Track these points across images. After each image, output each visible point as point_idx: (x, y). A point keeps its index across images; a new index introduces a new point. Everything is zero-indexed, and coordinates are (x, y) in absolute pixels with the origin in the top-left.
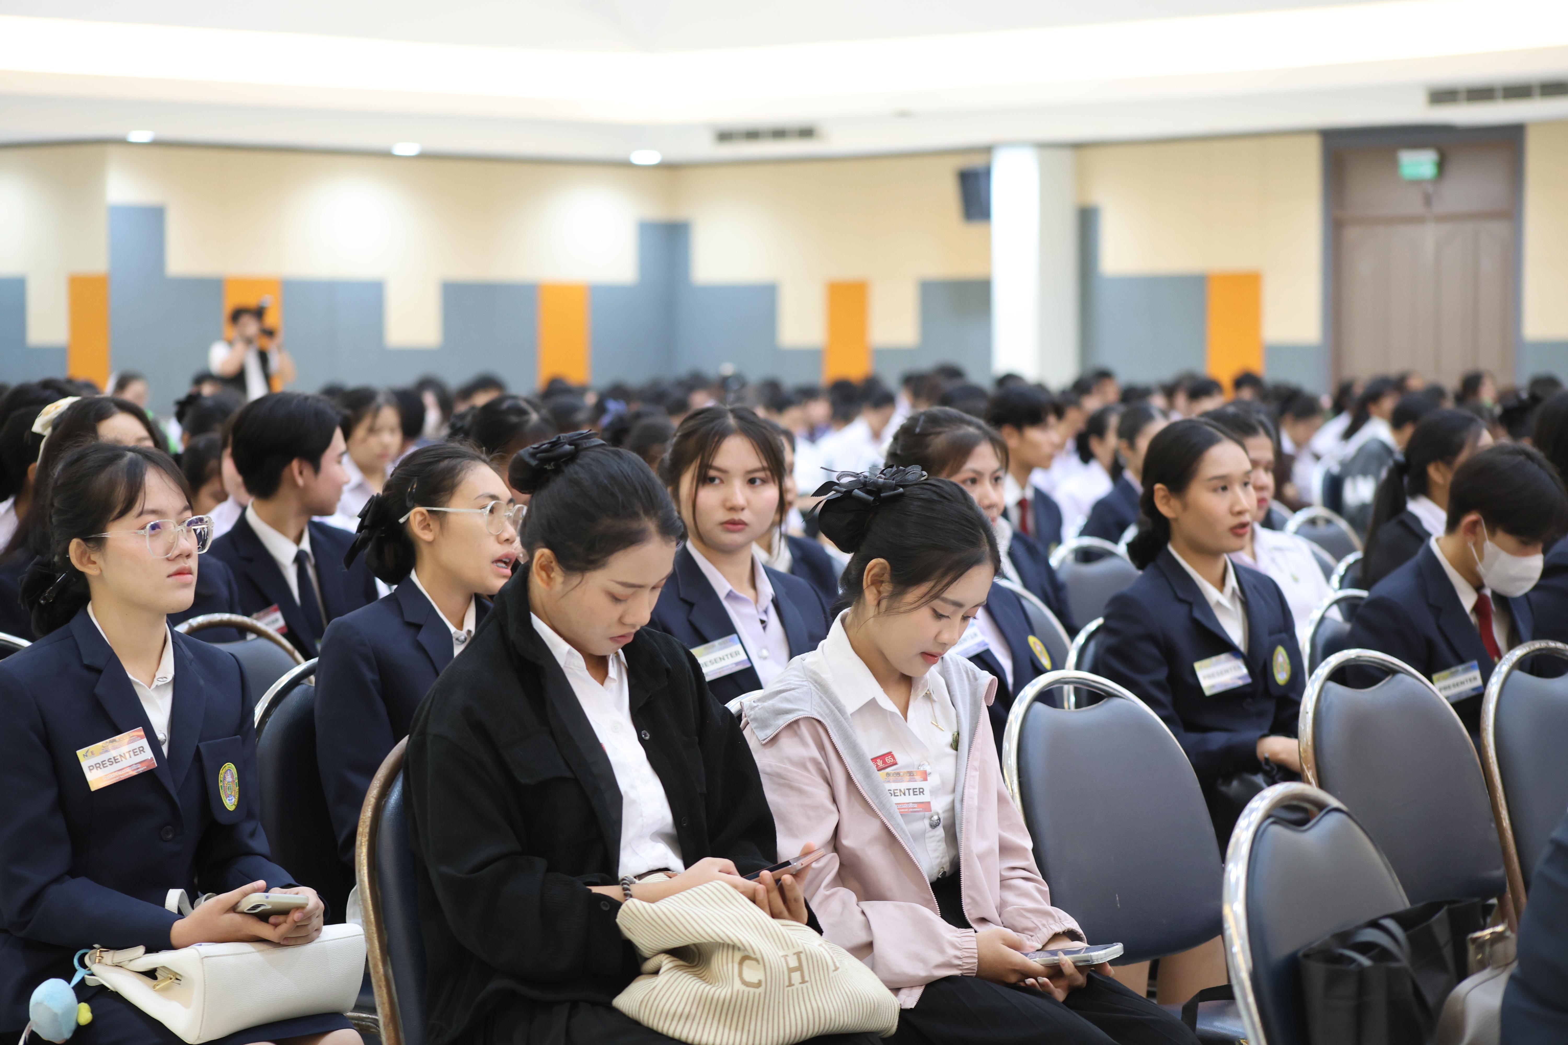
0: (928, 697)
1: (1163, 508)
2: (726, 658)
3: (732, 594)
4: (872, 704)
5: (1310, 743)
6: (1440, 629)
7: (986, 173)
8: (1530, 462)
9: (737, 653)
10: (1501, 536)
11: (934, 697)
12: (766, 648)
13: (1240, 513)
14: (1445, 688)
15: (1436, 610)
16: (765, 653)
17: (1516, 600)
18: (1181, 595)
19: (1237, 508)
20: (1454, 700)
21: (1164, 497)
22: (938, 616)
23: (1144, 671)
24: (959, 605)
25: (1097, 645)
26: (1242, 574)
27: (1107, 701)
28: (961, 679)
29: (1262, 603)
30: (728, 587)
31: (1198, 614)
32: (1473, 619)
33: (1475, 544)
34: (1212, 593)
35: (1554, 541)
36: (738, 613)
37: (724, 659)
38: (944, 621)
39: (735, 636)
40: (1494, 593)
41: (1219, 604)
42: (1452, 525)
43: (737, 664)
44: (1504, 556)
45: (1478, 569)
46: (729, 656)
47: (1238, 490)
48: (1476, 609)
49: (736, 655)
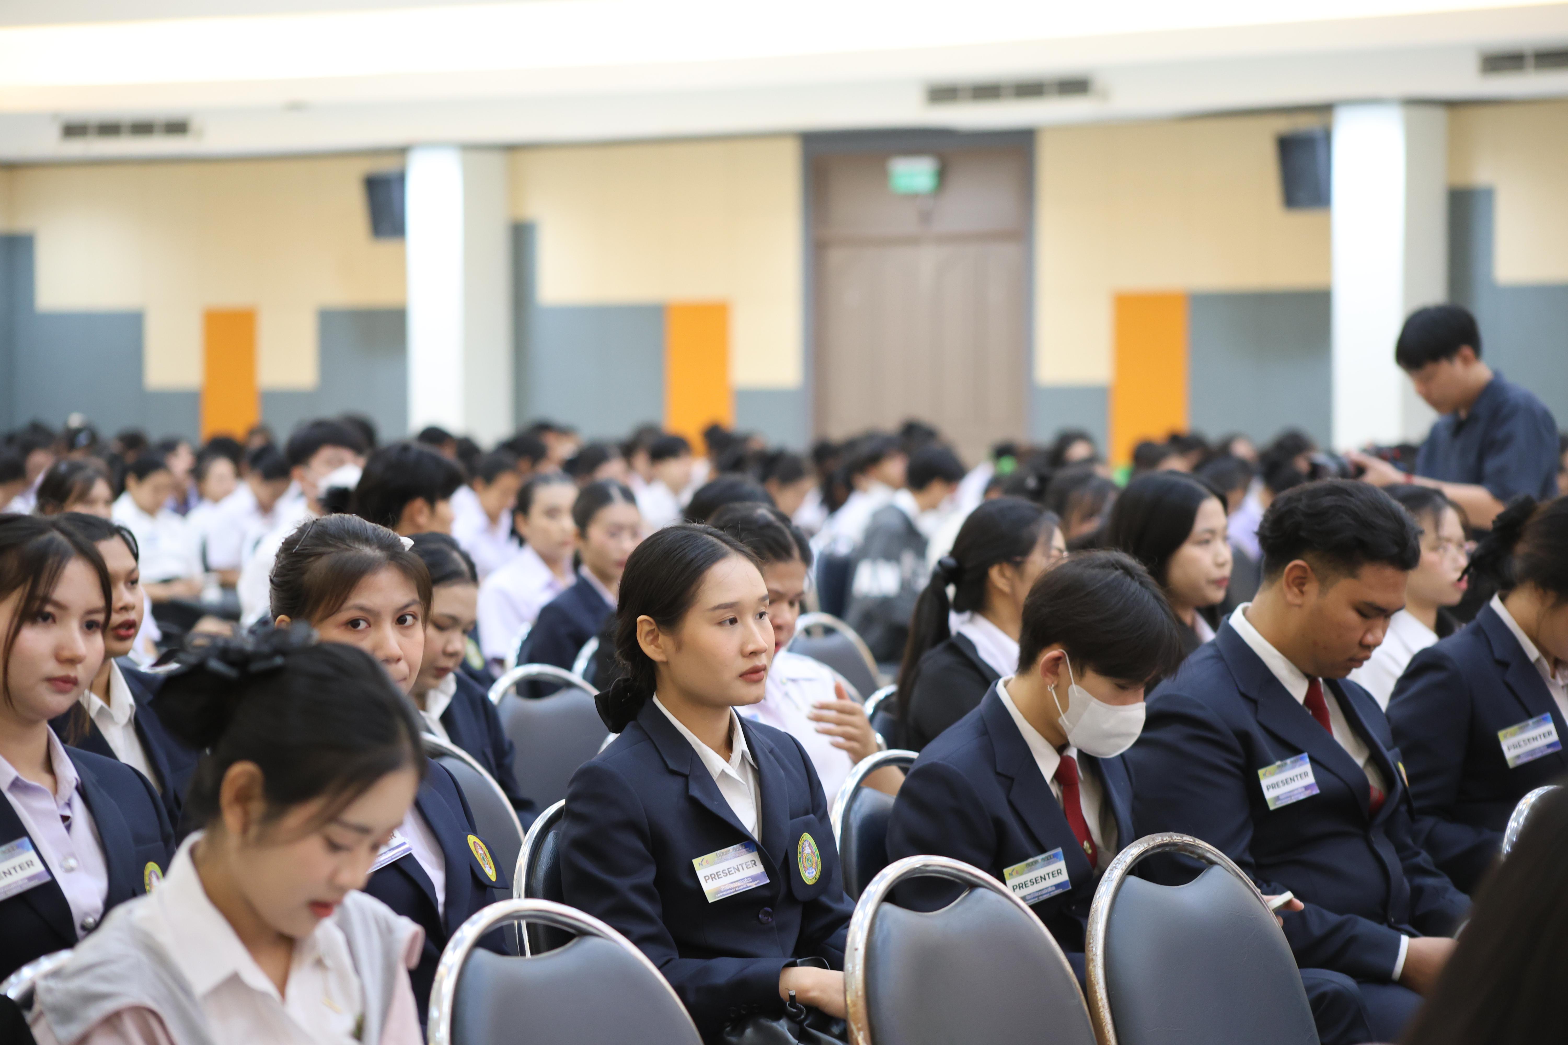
0: (319, 963)
1: (649, 649)
2: (13, 871)
3: (19, 783)
4: (234, 981)
5: (861, 993)
6: (1011, 803)
7: (400, 179)
8: (1129, 579)
9: (29, 863)
10: (1092, 678)
11: (328, 962)
12: (73, 855)
13: (754, 654)
14: (1021, 886)
15: (1007, 781)
16: (72, 862)
17: (1106, 760)
18: (672, 765)
19: (751, 648)
20: (1033, 902)
21: (651, 632)
22: (334, 847)
23: (621, 872)
24: (364, 830)
25: (556, 835)
26: (755, 733)
27: (578, 942)
28: (368, 933)
29: (782, 773)
30: (12, 773)
31: (696, 792)
32: (1055, 790)
33: (1057, 687)
34: (714, 762)
35: (1156, 681)
36: (27, 808)
37: (10, 873)
38: (343, 856)
39: (25, 840)
40: (1080, 752)
41: (723, 774)
42: (1026, 662)
43: (31, 878)
44: (1095, 704)
45: (1060, 721)
46: (18, 869)
47: (750, 621)
48: (1057, 776)
49: (28, 865)
